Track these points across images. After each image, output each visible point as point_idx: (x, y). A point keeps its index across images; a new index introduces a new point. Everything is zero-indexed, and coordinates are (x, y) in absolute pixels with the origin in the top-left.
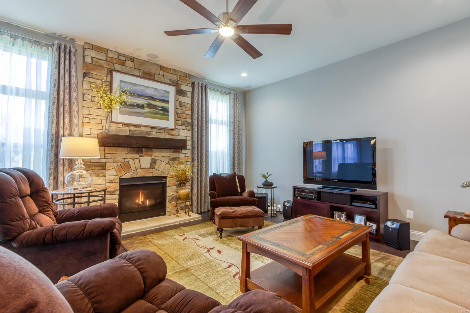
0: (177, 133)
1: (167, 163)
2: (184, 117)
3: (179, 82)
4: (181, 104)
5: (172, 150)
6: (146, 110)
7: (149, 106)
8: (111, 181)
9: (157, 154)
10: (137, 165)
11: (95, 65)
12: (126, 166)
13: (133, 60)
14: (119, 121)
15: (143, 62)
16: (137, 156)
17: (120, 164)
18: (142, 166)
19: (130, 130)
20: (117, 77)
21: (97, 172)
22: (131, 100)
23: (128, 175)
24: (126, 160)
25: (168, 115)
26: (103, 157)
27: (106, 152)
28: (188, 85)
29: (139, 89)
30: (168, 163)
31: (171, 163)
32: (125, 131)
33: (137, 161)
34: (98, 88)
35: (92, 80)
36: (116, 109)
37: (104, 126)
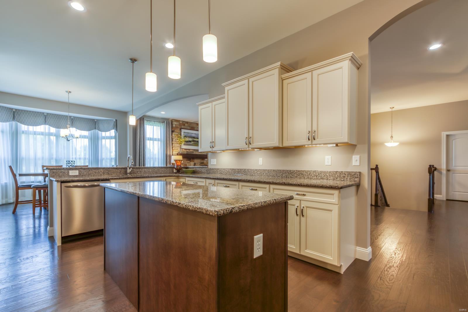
1: (199, 164)
5: (202, 159)
6: (192, 143)
7: (193, 141)
9: (196, 161)
11: (176, 127)
13: (187, 123)
14: (183, 148)
15: (191, 123)
18: (191, 166)
19: (187, 151)
20: (183, 131)
22: (187, 139)
24: (186, 163)
25: (198, 144)
29: (190, 135)
31: (201, 164)
32: (185, 152)
33: (189, 163)
34: (178, 136)
35: (175, 133)
36: (183, 143)
37: (179, 150)
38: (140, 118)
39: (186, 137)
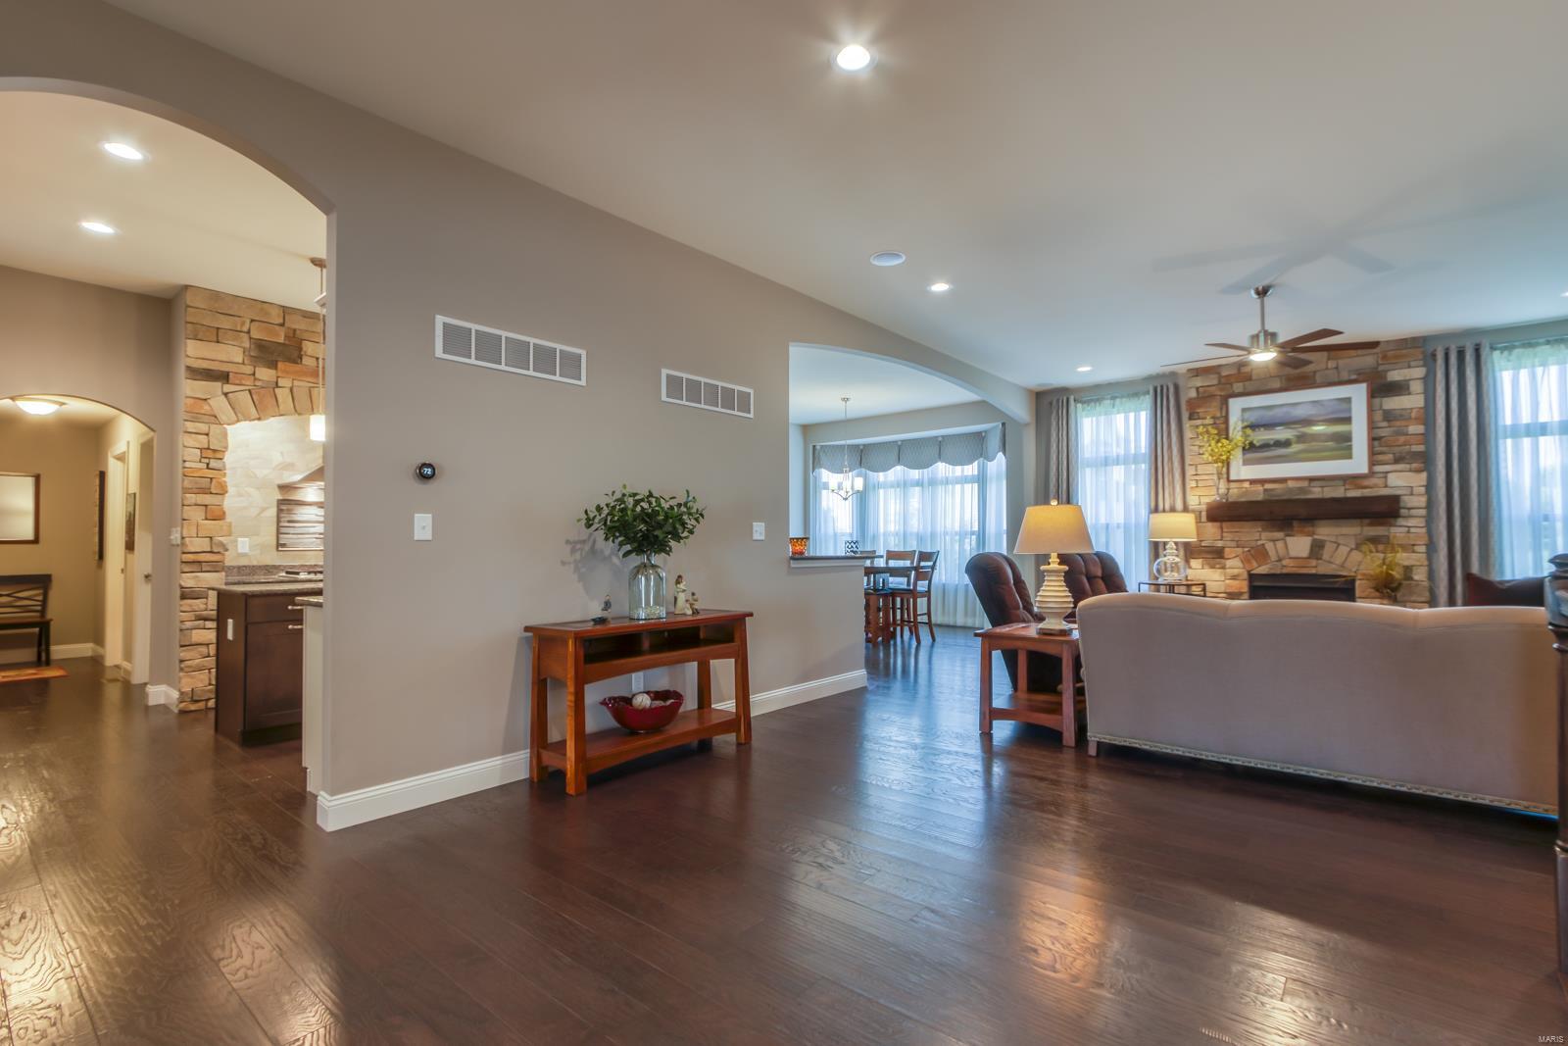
0: (1380, 482)
1: (1353, 546)
2: (1400, 443)
3: (1381, 368)
4: (1389, 416)
5: (1367, 521)
6: (1295, 448)
7: (1301, 438)
8: (1234, 577)
9: (1325, 531)
10: (1282, 552)
12: (1260, 554)
14: (1242, 478)
16: (1280, 535)
17: (1247, 549)
18: (1293, 553)
19: (1265, 490)
20: (1236, 405)
21: (1212, 562)
22: (1265, 436)
23: (1263, 570)
24: (1259, 543)
25: (1350, 448)
26: (1219, 538)
27: (1225, 530)
28: (1412, 364)
29: (1278, 413)
30: (1358, 547)
31: (1365, 547)
32: (1258, 494)
33: (1280, 544)
34: (1207, 432)
35: (1199, 422)
36: (1237, 458)
37: (1218, 489)
38: (1051, 404)
39: (1253, 427)
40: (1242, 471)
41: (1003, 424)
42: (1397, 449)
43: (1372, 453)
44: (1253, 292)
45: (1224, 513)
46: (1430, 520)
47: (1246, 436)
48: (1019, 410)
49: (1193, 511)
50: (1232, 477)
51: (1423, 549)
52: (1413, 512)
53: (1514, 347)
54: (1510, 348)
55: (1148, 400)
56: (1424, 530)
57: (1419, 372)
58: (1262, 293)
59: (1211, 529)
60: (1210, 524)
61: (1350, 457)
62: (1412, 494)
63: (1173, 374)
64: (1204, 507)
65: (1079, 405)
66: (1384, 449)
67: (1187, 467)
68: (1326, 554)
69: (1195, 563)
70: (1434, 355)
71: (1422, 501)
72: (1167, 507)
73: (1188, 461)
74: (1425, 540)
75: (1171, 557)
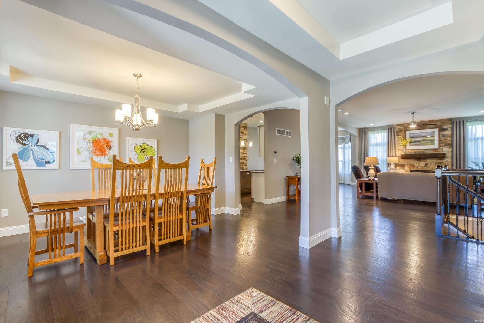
0: (441, 150)
1: (435, 165)
2: (446, 141)
3: (442, 125)
4: (443, 136)
5: (438, 159)
6: (422, 142)
7: (423, 140)
8: (407, 171)
9: (428, 161)
10: (418, 166)
11: (400, 131)
12: (413, 166)
14: (409, 149)
16: (418, 162)
17: (410, 165)
18: (421, 166)
19: (415, 152)
20: (407, 132)
21: (402, 168)
22: (414, 140)
23: (414, 169)
24: (413, 163)
25: (434, 143)
27: (405, 161)
28: (449, 124)
29: (418, 135)
32: (413, 153)
33: (418, 164)
34: (401, 139)
35: (399, 136)
36: (408, 145)
37: (403, 151)
38: (363, 131)
39: (412, 138)
40: (409, 147)
41: (350, 136)
42: (444, 143)
43: (439, 144)
44: (411, 113)
45: (405, 157)
46: (452, 158)
47: (410, 140)
48: (355, 133)
49: (397, 156)
50: (407, 149)
51: (450, 165)
52: (449, 157)
53: (472, 121)
54: (471, 121)
55: (387, 131)
56: (451, 161)
57: (450, 126)
58: (413, 113)
59: (402, 160)
60: (401, 159)
61: (434, 145)
62: (448, 153)
63: (393, 125)
64: (400, 155)
65: (370, 132)
66: (442, 143)
67: (396, 146)
68: (429, 166)
69: (398, 168)
70: (454, 123)
71: (450, 154)
72: (391, 155)
73: (396, 145)
74: (451, 163)
75: (392, 167)
